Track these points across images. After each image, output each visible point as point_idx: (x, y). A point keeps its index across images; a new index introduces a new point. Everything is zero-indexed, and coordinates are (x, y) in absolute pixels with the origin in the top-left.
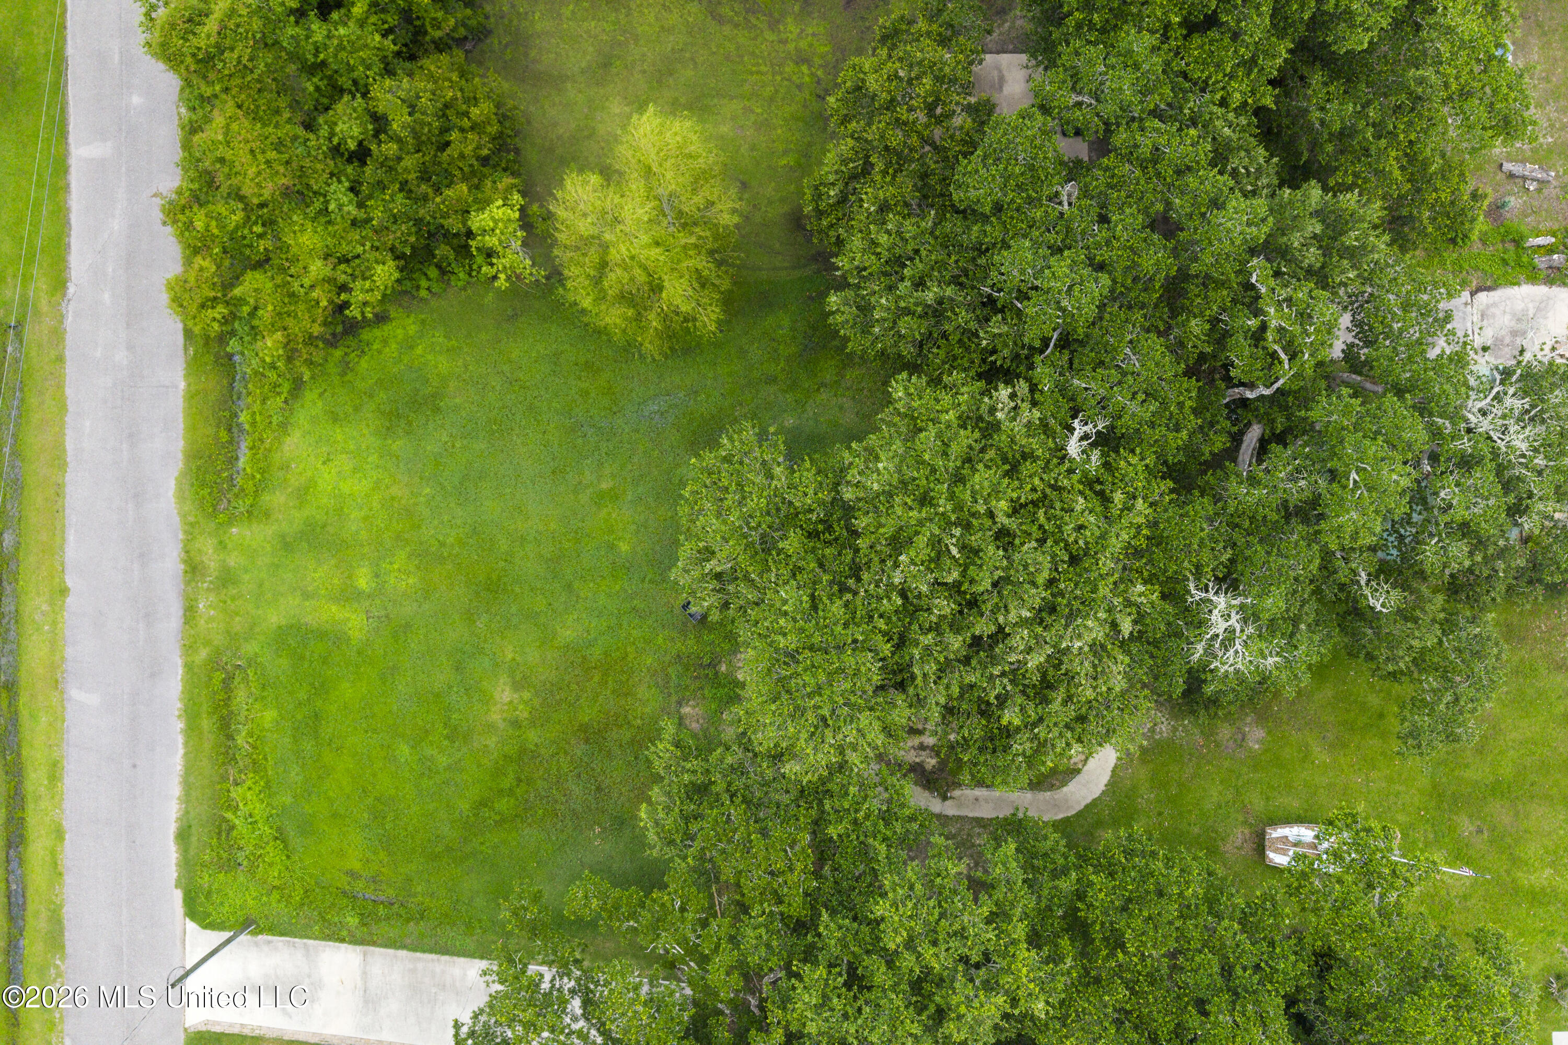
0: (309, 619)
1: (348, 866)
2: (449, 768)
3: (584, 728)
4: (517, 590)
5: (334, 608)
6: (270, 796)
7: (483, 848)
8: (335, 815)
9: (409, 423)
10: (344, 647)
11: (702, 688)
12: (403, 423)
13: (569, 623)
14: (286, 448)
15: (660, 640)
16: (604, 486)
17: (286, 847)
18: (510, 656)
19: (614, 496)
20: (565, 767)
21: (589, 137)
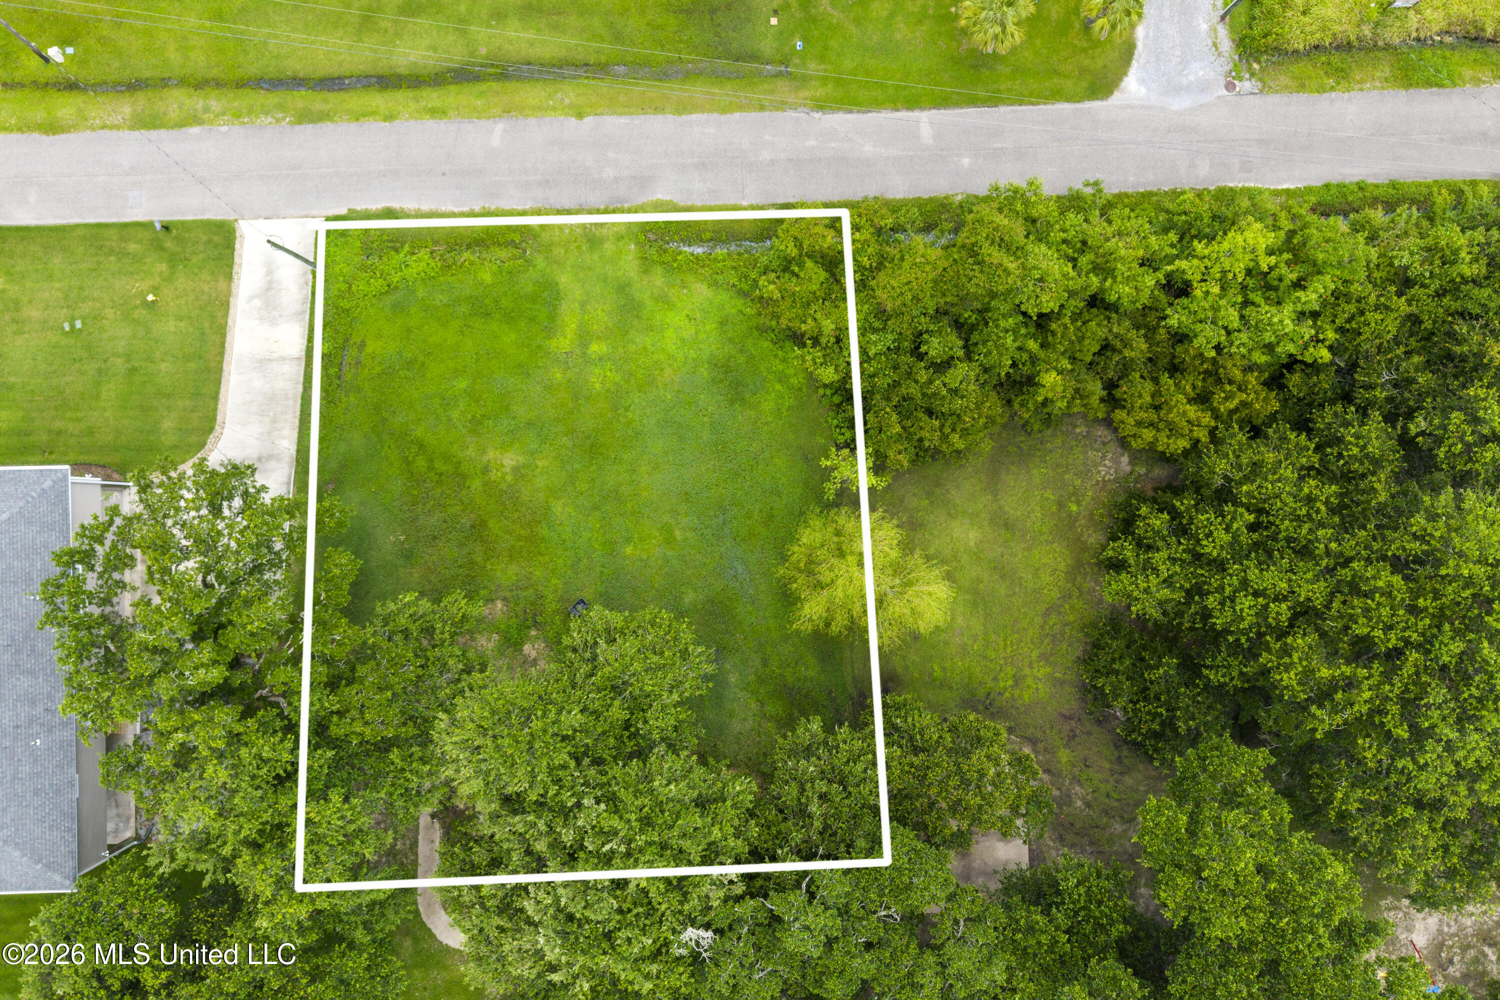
0: (564, 306)
1: (368, 342)
2: (450, 420)
3: (483, 524)
4: (593, 468)
5: (573, 326)
6: (423, 279)
7: (386, 448)
8: (409, 331)
9: (721, 381)
10: (543, 334)
11: (517, 616)
12: (721, 376)
13: (567, 509)
14: (698, 285)
15: (554, 581)
16: (677, 533)
17: (382, 294)
18: (539, 464)
19: (670, 540)
20: (451, 510)
21: (949, 514)
